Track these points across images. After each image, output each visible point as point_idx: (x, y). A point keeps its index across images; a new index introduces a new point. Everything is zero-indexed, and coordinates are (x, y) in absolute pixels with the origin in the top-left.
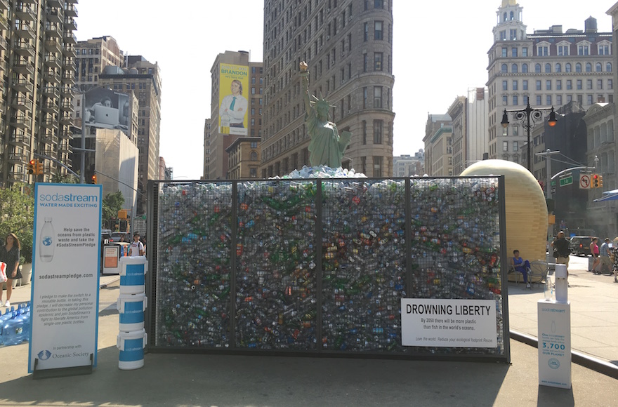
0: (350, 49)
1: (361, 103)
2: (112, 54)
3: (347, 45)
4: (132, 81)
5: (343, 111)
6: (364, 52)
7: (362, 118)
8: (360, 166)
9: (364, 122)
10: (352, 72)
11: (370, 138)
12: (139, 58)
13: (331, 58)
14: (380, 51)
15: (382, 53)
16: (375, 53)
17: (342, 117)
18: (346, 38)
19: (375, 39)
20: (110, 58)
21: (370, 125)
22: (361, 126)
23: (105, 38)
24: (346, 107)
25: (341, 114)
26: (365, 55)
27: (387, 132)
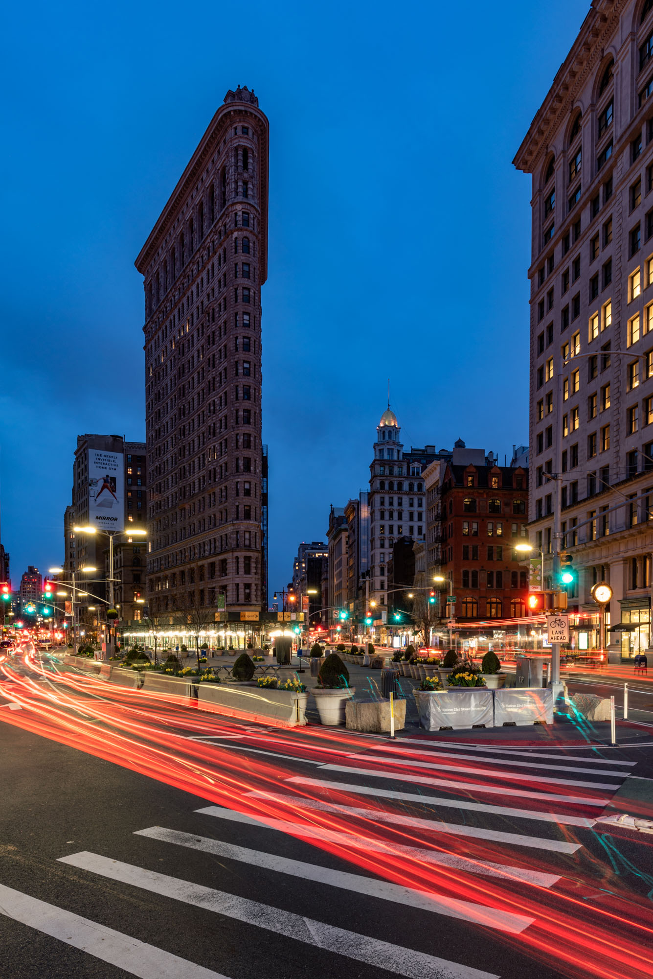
0: (226, 499)
1: (235, 543)
3: (224, 494)
5: (222, 545)
6: (237, 504)
7: (235, 555)
8: (235, 590)
9: (238, 558)
10: (228, 517)
13: (212, 499)
14: (248, 504)
15: (250, 506)
16: (245, 506)
17: (222, 550)
18: (223, 488)
19: (244, 496)
22: (234, 561)
24: (224, 543)
25: (220, 547)
26: (237, 507)
27: (255, 565)
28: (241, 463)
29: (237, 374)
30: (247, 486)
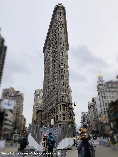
1: (60, 100)
2: (12, 91)
4: (16, 97)
6: (60, 89)
7: (60, 104)
9: (60, 105)
10: (58, 93)
11: (62, 109)
12: (19, 92)
16: (62, 89)
18: (57, 86)
19: (62, 86)
20: (12, 92)
21: (62, 106)
22: (60, 106)
23: (11, 88)
24: (57, 101)
28: (61, 77)
29: (59, 56)
30: (63, 83)
